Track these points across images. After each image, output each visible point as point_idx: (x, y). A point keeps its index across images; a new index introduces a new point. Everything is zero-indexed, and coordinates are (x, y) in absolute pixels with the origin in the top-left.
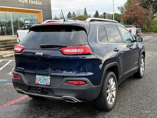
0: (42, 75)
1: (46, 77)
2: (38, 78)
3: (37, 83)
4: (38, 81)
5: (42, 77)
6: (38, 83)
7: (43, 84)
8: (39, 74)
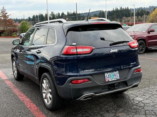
0: (110, 72)
1: (115, 72)
2: (107, 76)
3: (107, 81)
4: (108, 79)
5: (111, 74)
6: (109, 80)
7: (114, 80)
8: (107, 72)
